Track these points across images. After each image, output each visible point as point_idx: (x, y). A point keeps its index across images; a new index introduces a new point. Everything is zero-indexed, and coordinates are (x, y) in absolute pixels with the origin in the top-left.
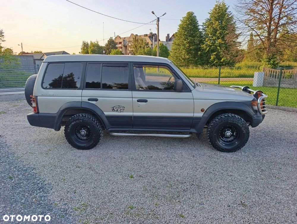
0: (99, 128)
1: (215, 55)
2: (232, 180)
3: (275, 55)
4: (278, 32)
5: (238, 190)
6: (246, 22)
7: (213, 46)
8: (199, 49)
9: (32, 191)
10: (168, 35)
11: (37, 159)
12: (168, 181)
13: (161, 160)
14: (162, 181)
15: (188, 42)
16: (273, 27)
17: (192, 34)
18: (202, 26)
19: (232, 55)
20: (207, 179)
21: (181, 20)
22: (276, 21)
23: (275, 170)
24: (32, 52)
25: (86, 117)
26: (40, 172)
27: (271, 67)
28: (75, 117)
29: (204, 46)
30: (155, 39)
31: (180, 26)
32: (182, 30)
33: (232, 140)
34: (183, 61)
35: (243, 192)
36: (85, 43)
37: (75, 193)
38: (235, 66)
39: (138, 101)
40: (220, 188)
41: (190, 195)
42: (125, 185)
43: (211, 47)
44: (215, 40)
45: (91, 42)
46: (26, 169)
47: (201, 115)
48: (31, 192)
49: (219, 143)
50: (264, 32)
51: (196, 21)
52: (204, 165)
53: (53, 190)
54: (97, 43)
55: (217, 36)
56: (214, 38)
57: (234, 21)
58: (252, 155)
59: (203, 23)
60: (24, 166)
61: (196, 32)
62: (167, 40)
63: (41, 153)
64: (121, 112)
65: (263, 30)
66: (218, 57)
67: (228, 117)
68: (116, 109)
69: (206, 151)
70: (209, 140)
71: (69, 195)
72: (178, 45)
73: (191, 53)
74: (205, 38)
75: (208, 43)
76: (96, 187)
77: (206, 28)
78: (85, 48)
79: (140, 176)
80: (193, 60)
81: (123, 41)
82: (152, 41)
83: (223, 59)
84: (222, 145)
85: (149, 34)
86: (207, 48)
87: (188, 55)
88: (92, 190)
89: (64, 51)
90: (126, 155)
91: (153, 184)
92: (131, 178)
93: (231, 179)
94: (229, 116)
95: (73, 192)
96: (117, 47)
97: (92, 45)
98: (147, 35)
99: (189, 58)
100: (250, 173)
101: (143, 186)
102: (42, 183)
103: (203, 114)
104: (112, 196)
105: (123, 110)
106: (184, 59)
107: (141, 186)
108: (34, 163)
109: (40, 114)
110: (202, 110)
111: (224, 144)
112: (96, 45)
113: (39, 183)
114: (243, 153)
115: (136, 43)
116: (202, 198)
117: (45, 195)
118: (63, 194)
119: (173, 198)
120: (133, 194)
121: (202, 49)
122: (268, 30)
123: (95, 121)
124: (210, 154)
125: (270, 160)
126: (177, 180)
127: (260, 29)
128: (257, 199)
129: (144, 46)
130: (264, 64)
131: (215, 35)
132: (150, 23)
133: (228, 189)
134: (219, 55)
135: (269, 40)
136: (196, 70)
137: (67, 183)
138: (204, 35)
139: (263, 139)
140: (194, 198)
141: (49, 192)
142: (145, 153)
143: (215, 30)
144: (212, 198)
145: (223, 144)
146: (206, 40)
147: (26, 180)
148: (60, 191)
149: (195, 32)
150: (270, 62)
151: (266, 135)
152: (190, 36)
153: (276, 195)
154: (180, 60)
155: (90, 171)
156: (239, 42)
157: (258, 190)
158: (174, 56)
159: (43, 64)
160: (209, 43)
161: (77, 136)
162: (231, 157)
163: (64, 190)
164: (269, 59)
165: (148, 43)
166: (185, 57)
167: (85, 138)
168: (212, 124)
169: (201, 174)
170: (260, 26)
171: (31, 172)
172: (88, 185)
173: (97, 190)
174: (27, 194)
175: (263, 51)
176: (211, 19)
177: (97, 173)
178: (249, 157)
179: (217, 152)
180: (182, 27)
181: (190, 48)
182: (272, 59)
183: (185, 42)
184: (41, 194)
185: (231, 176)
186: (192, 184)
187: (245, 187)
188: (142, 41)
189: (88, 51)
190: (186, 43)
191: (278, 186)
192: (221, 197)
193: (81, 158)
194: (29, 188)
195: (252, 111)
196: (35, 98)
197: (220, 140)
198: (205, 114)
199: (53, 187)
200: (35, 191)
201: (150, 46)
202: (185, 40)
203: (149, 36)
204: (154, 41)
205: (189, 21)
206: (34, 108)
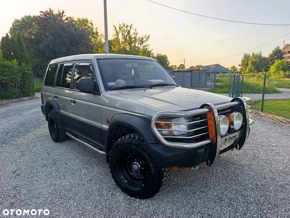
36: (246, 56)
39: (71, 101)
45: (253, 53)
54: (260, 55)
78: (246, 60)
89: (218, 64)
96: (283, 57)
97: (253, 57)
103: (108, 126)
105: (66, 109)
112: (258, 56)
189: (248, 63)
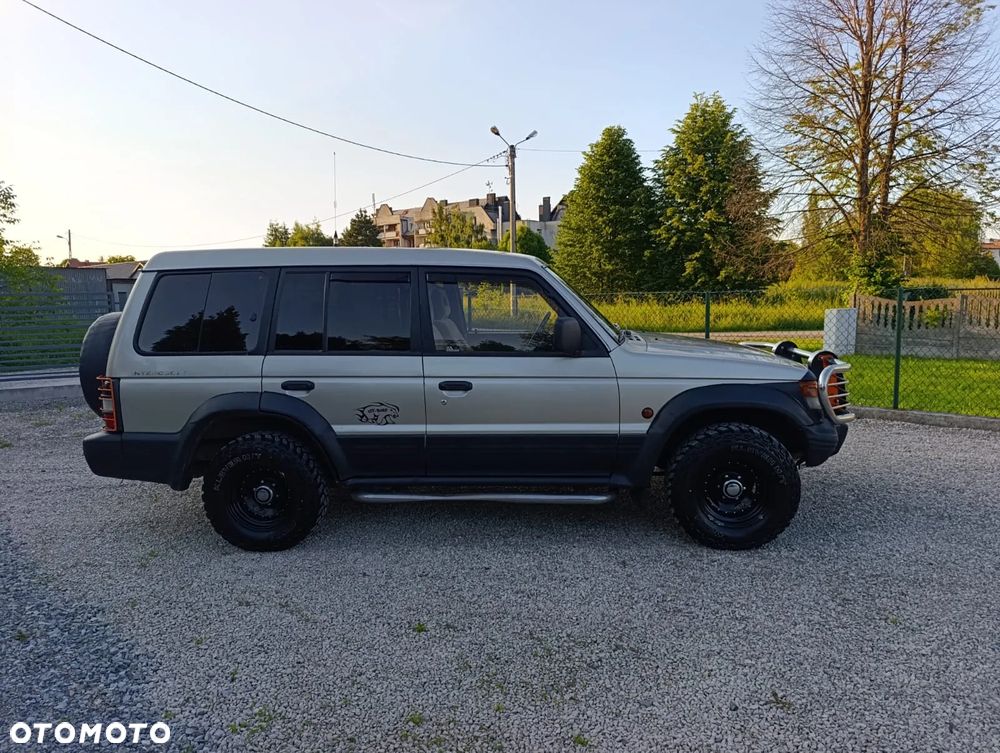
0: (316, 479)
1: (696, 259)
2: (748, 633)
3: (888, 254)
4: (891, 184)
5: (764, 660)
6: (791, 155)
7: (692, 231)
8: (648, 242)
9: (91, 677)
10: (547, 201)
11: (109, 582)
12: (538, 639)
13: (517, 576)
14: (521, 639)
15: (611, 221)
16: (873, 170)
17: (623, 196)
18: (654, 170)
19: (749, 257)
20: (667, 631)
21: (584, 153)
22: (884, 149)
23: (885, 600)
24: (102, 259)
25: (273, 441)
26: (118, 622)
27: (878, 292)
28: (237, 442)
29: (661, 232)
30: (503, 213)
31: (582, 170)
32: (590, 183)
33: (747, 510)
34: (594, 280)
35: (781, 667)
36: (276, 230)
37: (233, 680)
38: (764, 294)
39: (442, 387)
40: (708, 656)
41: (610, 678)
42: (398, 653)
43: (684, 235)
44: (694, 214)
46: (73, 610)
47: (642, 427)
48: (87, 679)
49: (706, 520)
50: (847, 185)
51: (634, 156)
52: (659, 589)
53: (159, 672)
54: (317, 230)
55: (701, 199)
56: (693, 207)
57: (754, 154)
58: (812, 556)
59: (656, 162)
60: (67, 604)
61: (635, 189)
62: (542, 218)
63: (125, 565)
64: (387, 423)
65: (844, 180)
66: (709, 267)
67: (730, 433)
68: (370, 416)
69: (664, 549)
70: (673, 511)
71: (212, 687)
72: (579, 230)
73: (622, 257)
74: (661, 208)
75: (674, 222)
76: (301, 661)
77: (664, 175)
79: (448, 626)
80: (627, 278)
81: (401, 220)
82: (495, 222)
83: (723, 273)
84: (714, 527)
85: (485, 197)
86: (670, 238)
87: (610, 261)
88: (289, 671)
90: (405, 566)
91: (489, 648)
92: (419, 631)
93: (744, 628)
94: (732, 431)
95: (227, 678)
96: (379, 240)
97: (299, 235)
98: (478, 200)
99: (615, 270)
100: (806, 609)
101: (456, 655)
102: (124, 654)
103: (649, 424)
104: (355, 689)
105: (394, 416)
106: (599, 275)
107: (451, 657)
108: (101, 594)
109: (124, 437)
110: (646, 414)
111: (722, 521)
112: (313, 234)
113: (114, 654)
114: (784, 553)
115: (443, 228)
116: (648, 686)
117: (134, 687)
118: (194, 684)
119: (553, 689)
120: (424, 680)
121: (654, 242)
122: (860, 178)
123: (305, 456)
124: (678, 558)
125: (871, 571)
126: (568, 636)
127: (835, 174)
128: (827, 685)
129: (470, 236)
130: (855, 284)
131: (696, 198)
132: (486, 163)
133: (732, 657)
134: (712, 261)
135: (865, 207)
136: (638, 309)
137: (209, 651)
138: (661, 199)
139: (849, 507)
140: (620, 687)
141: (148, 678)
142: (466, 557)
143: (695, 184)
144: (682, 685)
145: (717, 522)
146: (668, 214)
147: (74, 645)
148: (183, 677)
149: (631, 191)
150: (871, 276)
151: (860, 497)
152: (615, 202)
153: (889, 674)
154: (585, 276)
155: (283, 615)
156: (773, 219)
157: (829, 660)
158: (567, 265)
159: (142, 278)
160: (676, 224)
161: (245, 508)
162: (745, 564)
163: (198, 671)
164: (869, 266)
165: (482, 226)
166: (600, 267)
167: (270, 512)
168: (679, 458)
169: (647, 616)
170: (834, 165)
171: (89, 621)
172: (275, 656)
173: (306, 671)
174: (75, 685)
175: (848, 242)
176: (678, 148)
177: (307, 620)
178: (803, 563)
179: (699, 549)
180: (589, 175)
181: (617, 239)
182: (877, 266)
183: (600, 219)
184: (121, 684)
185: (743, 618)
186: (618, 647)
187: (788, 652)
188: (463, 220)
190: (604, 222)
191: (894, 647)
192: (708, 682)
193: (257, 576)
194: (82, 667)
195: (804, 413)
196: (111, 386)
197: (708, 509)
198: (654, 426)
199: (161, 664)
200: (103, 677)
201: (489, 237)
202: (600, 215)
203: (484, 204)
204: (499, 220)
205: (610, 157)
206: (109, 415)
